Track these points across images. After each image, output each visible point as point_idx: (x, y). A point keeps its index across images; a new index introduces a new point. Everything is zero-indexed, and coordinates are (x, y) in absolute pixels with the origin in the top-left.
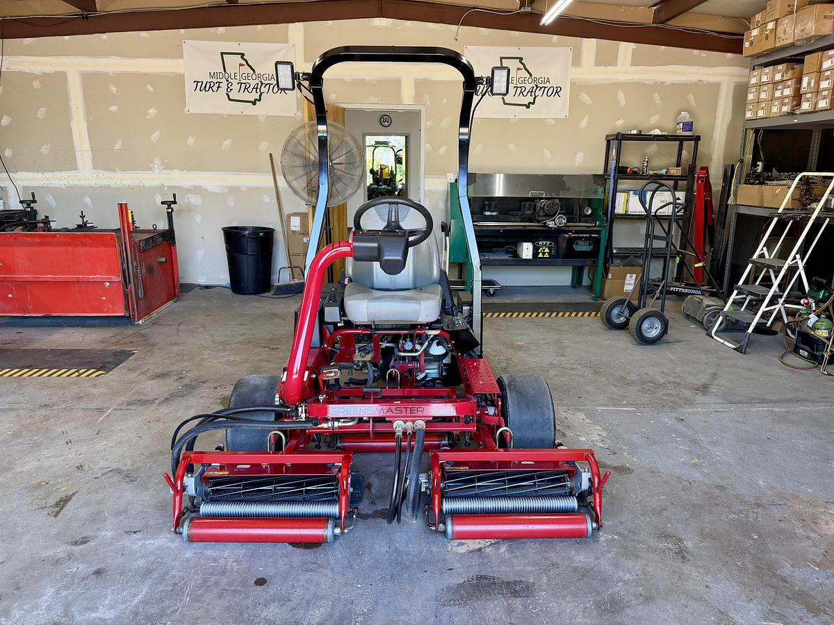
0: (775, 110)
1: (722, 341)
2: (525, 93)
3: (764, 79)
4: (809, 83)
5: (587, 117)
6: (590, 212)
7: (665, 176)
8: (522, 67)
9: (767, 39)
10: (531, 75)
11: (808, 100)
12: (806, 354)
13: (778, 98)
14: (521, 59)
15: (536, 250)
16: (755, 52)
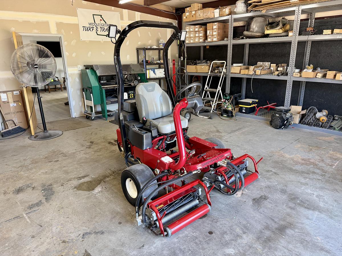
0: (197, 40)
1: (203, 117)
2: (105, 30)
3: (191, 30)
4: (210, 33)
5: (128, 41)
6: (140, 78)
7: (160, 63)
8: (102, 19)
9: (193, 16)
10: (106, 23)
11: (210, 38)
12: (226, 115)
13: (197, 37)
14: (101, 16)
15: (129, 95)
16: (188, 20)
